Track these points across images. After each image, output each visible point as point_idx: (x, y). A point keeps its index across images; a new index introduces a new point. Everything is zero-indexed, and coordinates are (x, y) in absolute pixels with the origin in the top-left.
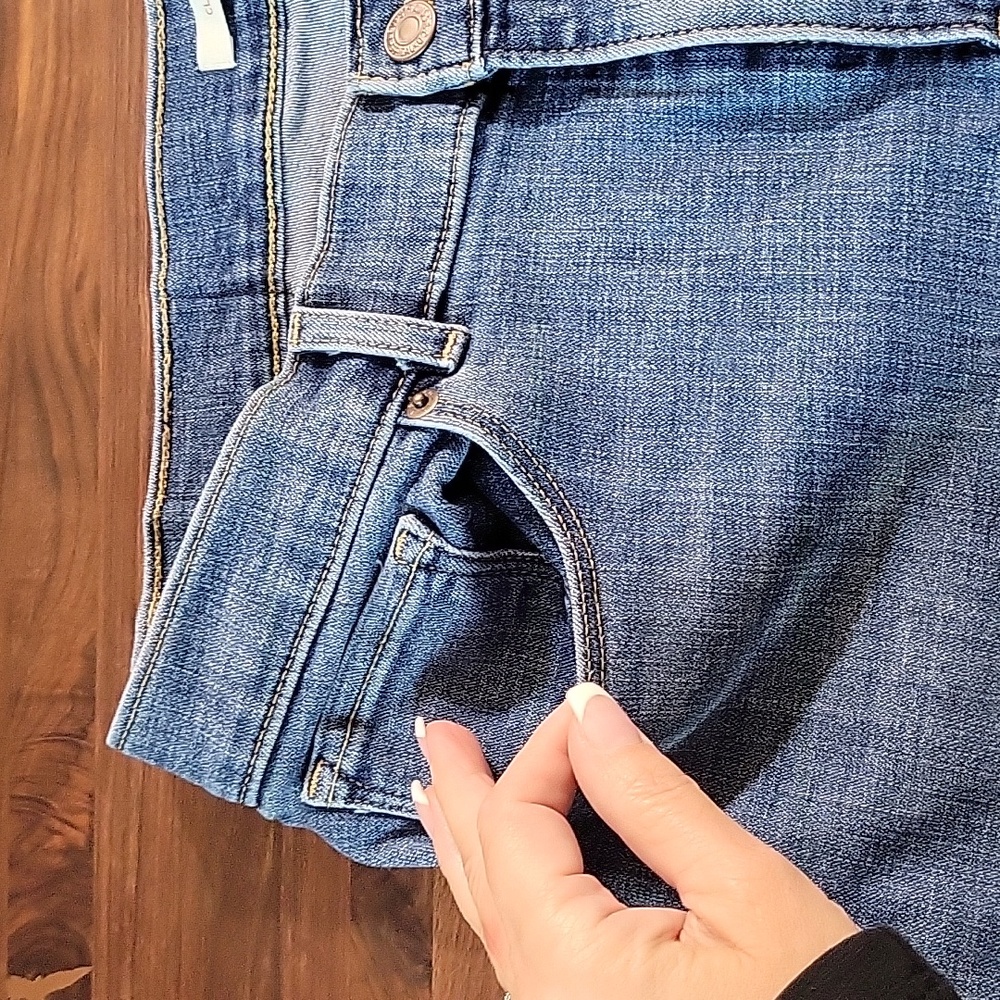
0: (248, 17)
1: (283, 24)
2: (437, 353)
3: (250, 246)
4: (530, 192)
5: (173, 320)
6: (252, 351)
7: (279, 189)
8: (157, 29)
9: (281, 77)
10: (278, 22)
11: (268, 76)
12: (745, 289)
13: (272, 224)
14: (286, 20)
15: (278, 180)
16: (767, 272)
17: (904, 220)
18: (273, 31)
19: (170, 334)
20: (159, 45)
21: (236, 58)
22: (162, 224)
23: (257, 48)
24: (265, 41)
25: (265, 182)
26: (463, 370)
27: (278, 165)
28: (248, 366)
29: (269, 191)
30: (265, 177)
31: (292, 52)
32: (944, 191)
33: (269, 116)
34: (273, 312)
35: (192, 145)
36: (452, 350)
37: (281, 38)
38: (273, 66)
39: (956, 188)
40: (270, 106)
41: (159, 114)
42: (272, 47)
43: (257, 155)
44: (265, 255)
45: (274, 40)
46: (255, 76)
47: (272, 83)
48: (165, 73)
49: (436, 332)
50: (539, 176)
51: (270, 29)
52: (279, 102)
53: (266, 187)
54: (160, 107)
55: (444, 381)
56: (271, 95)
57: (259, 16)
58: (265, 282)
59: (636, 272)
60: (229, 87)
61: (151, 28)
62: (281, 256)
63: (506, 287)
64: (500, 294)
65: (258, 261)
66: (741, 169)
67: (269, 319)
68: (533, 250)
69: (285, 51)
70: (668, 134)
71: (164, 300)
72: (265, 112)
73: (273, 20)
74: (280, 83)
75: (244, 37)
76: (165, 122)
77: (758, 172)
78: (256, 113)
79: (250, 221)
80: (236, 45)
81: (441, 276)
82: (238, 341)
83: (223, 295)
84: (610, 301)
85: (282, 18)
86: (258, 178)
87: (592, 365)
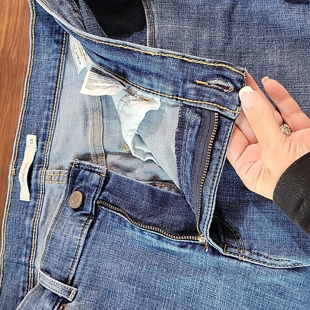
0: (35, 189)
1: (44, 193)
2: (68, 295)
3: (26, 253)
4: (100, 252)
5: (4, 266)
6: (23, 281)
7: (36, 240)
8: (11, 186)
9: (41, 208)
10: (42, 192)
11: (38, 207)
12: (150, 297)
13: (33, 249)
14: (45, 192)
15: (36, 237)
16: (156, 294)
17: (193, 292)
18: (41, 194)
19: (3, 269)
20: (11, 190)
21: (30, 199)
22: (5, 240)
23: (36, 198)
24: (38, 197)
25: (32, 237)
26: (73, 302)
27: (36, 234)
28: (22, 284)
29: (33, 240)
30: (33, 236)
31: (45, 201)
32: (205, 287)
33: (36, 219)
34: (30, 272)
35: (15, 221)
36: (72, 296)
37: (43, 197)
38: (39, 204)
39: (208, 287)
40: (37, 216)
41: (8, 210)
42: (40, 199)
43: (31, 229)
44: (30, 257)
45: (40, 197)
46: (34, 206)
47: (38, 209)
48: (11, 198)
49: (69, 289)
50: (103, 248)
51: (40, 194)
52: (39, 215)
53: (32, 239)
54: (9, 208)
55: (69, 304)
56: (37, 213)
57: (38, 190)
58: (29, 263)
59: (122, 283)
60: (27, 207)
61: (9, 185)
62: (34, 258)
63: (89, 279)
64: (87, 281)
65: (28, 258)
66: (154, 263)
67: (29, 274)
68: (98, 269)
69: (43, 201)
70: (139, 246)
71: (3, 261)
72: (35, 217)
73: (41, 192)
74: (40, 210)
75: (33, 194)
76: (9, 212)
77: (159, 265)
78: (33, 217)
79: (27, 246)
80: (31, 196)
81: (73, 272)
82: (20, 277)
83: (18, 263)
84: (115, 289)
85: (43, 191)
86: (31, 236)
87: (107, 306)
